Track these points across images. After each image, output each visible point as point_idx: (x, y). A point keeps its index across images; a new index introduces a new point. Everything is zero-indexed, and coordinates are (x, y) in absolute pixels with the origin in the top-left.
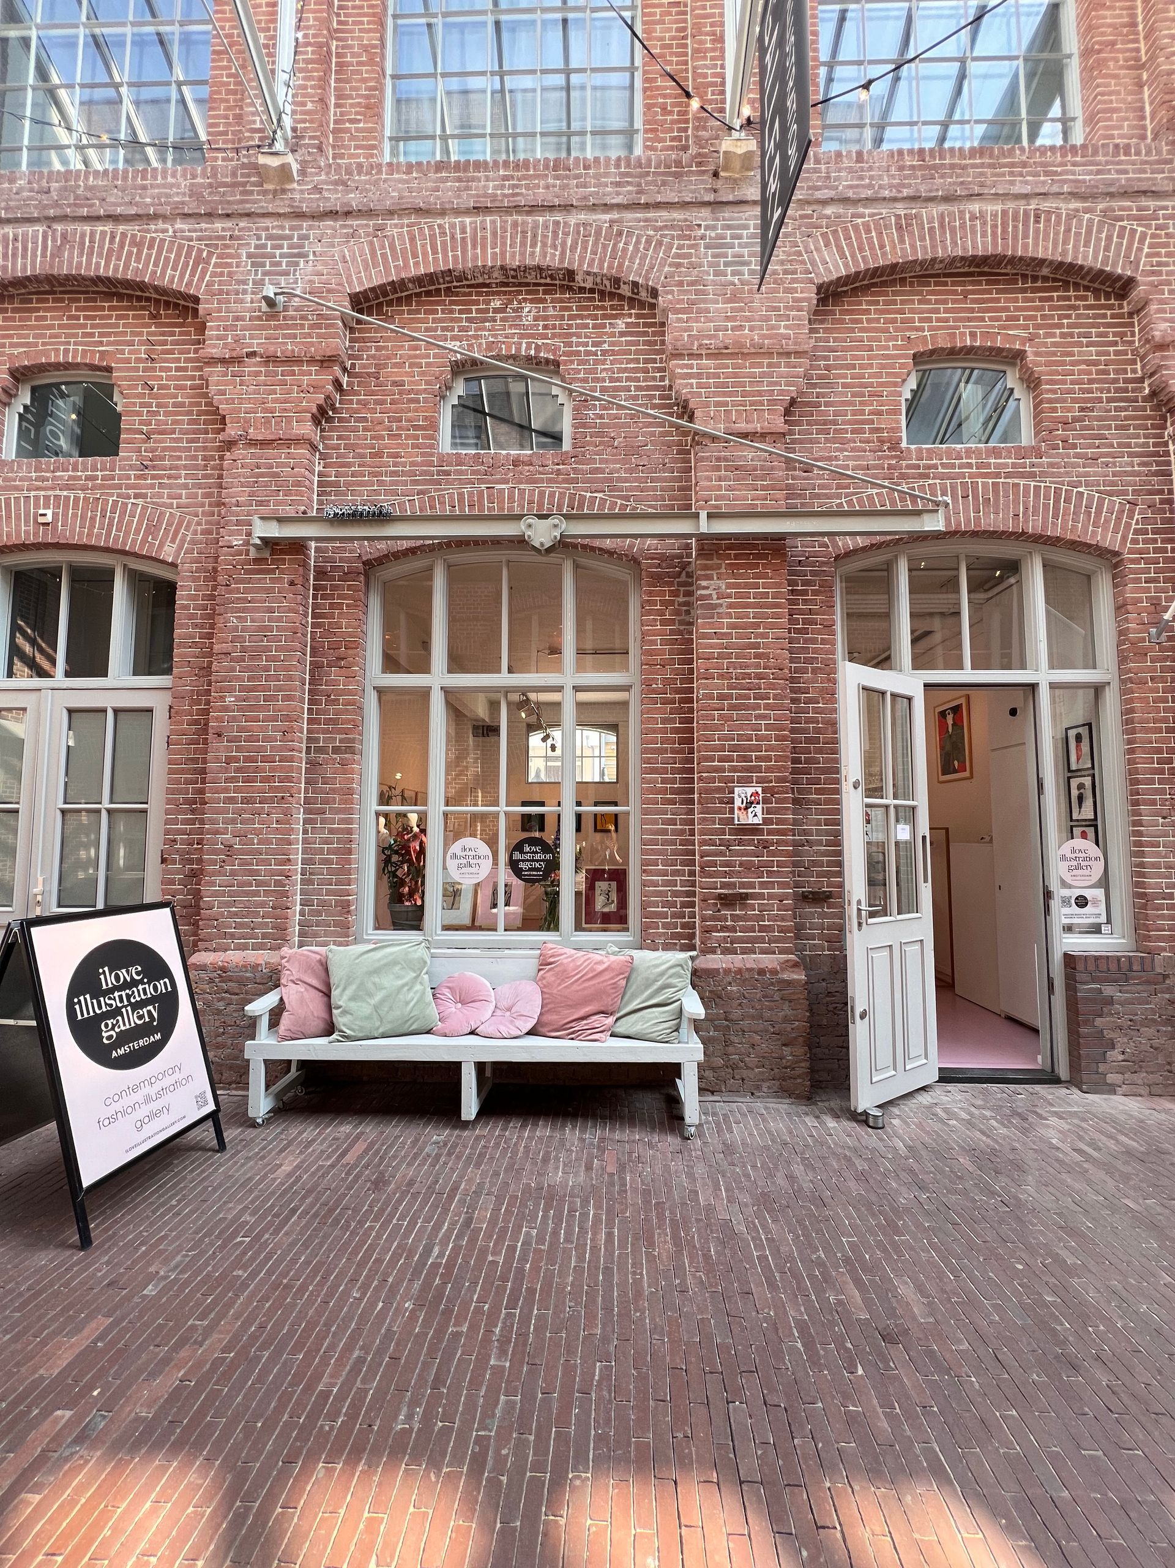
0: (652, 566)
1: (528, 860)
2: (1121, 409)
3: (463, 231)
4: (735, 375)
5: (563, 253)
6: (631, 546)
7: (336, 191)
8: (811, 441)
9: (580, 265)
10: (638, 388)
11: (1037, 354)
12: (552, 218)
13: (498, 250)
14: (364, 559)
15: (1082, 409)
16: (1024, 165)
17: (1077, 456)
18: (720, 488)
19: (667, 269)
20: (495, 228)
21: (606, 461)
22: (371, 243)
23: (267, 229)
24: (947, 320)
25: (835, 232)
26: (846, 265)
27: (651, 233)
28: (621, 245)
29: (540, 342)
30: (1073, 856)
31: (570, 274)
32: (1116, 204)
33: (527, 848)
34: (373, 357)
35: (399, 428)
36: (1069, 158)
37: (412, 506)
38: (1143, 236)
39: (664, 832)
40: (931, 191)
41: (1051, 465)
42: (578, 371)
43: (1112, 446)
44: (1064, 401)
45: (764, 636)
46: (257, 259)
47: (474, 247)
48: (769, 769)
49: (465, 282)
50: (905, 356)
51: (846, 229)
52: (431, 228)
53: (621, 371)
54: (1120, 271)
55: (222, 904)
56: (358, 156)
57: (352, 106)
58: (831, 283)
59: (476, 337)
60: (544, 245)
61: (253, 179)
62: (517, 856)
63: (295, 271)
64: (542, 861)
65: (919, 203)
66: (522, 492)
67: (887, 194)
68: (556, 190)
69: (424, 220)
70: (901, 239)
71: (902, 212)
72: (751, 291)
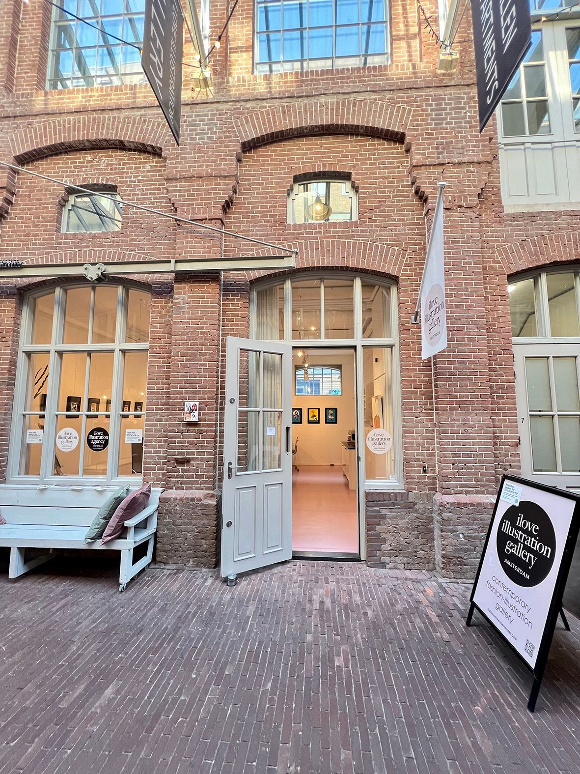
0: (156, 288)
1: (96, 440)
2: (398, 201)
3: (69, 123)
4: (198, 190)
5: (117, 132)
6: (147, 278)
7: (10, 107)
8: (239, 222)
9: (124, 138)
10: (155, 198)
11: (355, 174)
12: (112, 114)
13: (85, 132)
14: (17, 287)
15: (379, 202)
16: (348, 78)
17: (376, 226)
18: (187, 247)
19: (167, 138)
20: (85, 121)
21: (137, 235)
22: (26, 130)
24: (311, 158)
25: (251, 116)
26: (256, 133)
27: (160, 120)
28: (145, 127)
29: (108, 177)
30: (375, 437)
31: (121, 142)
32: (396, 95)
33: (96, 433)
34: (28, 187)
35: (38, 222)
36: (372, 73)
37: (42, 260)
38: (410, 111)
39: (156, 425)
40: (299, 93)
41: (362, 231)
42: (126, 191)
43: (395, 220)
44: (371, 197)
45: (206, 323)
47: (74, 131)
49: (73, 148)
50: (289, 178)
51: (257, 114)
52: (54, 122)
53: (147, 190)
54: (396, 130)
56: (27, 89)
58: (249, 142)
59: (78, 175)
60: (108, 128)
62: (91, 437)
64: (103, 440)
65: (294, 99)
66: (95, 252)
67: (277, 96)
68: (115, 101)
69: (51, 119)
70: (285, 119)
71: (285, 105)
72: (208, 147)
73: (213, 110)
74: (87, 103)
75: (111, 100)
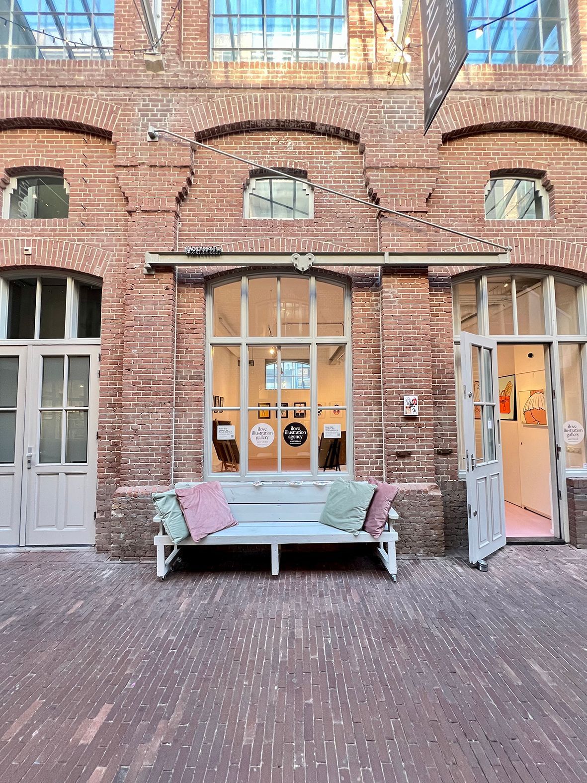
0: (357, 280)
1: (293, 435)
3: (256, 100)
4: (400, 181)
5: (309, 114)
6: (347, 270)
7: (186, 76)
8: (438, 216)
9: (318, 120)
10: (349, 187)
11: (552, 173)
12: (303, 94)
13: (275, 111)
14: (205, 275)
15: (574, 202)
16: (546, 75)
17: (572, 226)
18: (393, 240)
19: (364, 123)
20: (273, 99)
21: (332, 225)
22: (206, 105)
23: (149, 96)
24: (506, 154)
25: (451, 107)
26: (457, 125)
27: (356, 104)
28: (340, 110)
29: (297, 161)
30: (569, 429)
31: (313, 124)
33: (293, 428)
34: (208, 167)
35: (222, 206)
36: (568, 72)
37: (230, 247)
39: (366, 420)
40: (499, 87)
41: (560, 230)
42: (317, 177)
44: (566, 197)
45: (418, 317)
46: (144, 111)
47: (262, 109)
48: (421, 387)
49: (256, 128)
50: (486, 173)
51: (457, 105)
52: (239, 98)
53: (340, 177)
55: (133, 461)
56: (197, 58)
57: (193, 30)
58: (450, 133)
59: (263, 158)
60: (299, 109)
61: (140, 68)
62: (287, 432)
63: (165, 119)
64: (301, 435)
65: (494, 92)
66: (289, 241)
67: (477, 88)
68: (305, 79)
69: (235, 94)
70: (485, 112)
71: (485, 97)
72: (408, 137)
73: (411, 98)
74: (275, 80)
75: (301, 78)
